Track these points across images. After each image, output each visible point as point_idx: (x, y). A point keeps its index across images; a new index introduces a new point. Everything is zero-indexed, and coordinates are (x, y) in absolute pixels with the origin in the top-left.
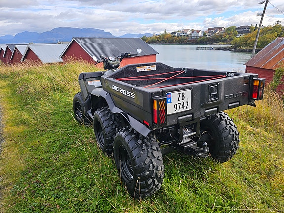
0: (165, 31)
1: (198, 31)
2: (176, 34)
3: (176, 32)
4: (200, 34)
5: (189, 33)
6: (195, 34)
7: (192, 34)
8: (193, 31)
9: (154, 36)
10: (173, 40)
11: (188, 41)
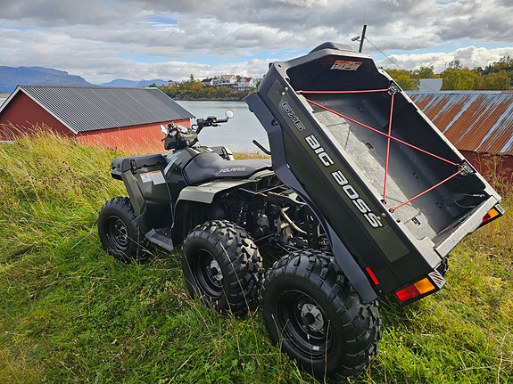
0: (192, 77)
1: (248, 80)
2: (211, 83)
3: (211, 80)
4: (252, 84)
5: (232, 81)
6: (242, 84)
7: (239, 83)
8: (239, 78)
9: (171, 86)
10: (207, 92)
11: (233, 96)
